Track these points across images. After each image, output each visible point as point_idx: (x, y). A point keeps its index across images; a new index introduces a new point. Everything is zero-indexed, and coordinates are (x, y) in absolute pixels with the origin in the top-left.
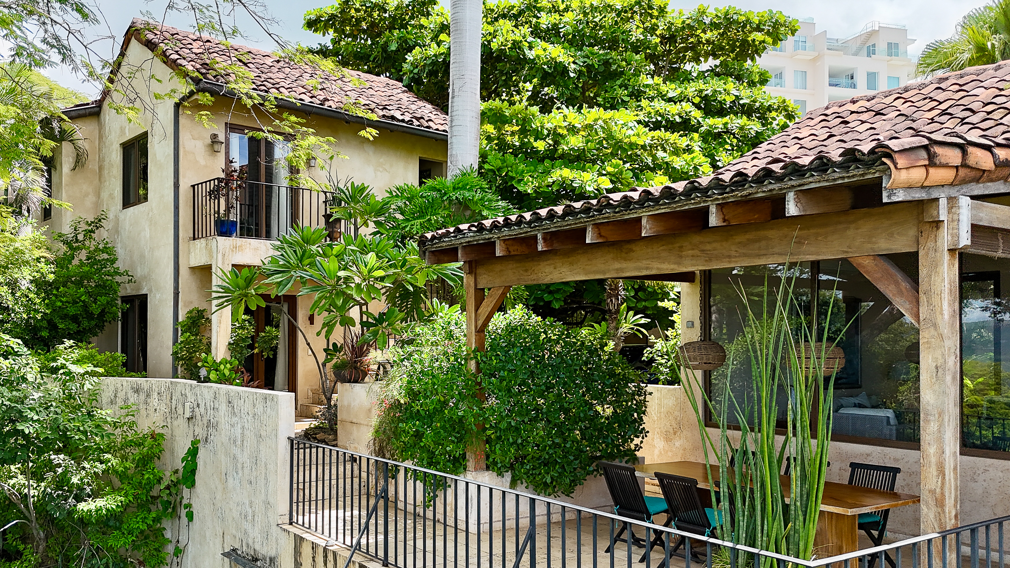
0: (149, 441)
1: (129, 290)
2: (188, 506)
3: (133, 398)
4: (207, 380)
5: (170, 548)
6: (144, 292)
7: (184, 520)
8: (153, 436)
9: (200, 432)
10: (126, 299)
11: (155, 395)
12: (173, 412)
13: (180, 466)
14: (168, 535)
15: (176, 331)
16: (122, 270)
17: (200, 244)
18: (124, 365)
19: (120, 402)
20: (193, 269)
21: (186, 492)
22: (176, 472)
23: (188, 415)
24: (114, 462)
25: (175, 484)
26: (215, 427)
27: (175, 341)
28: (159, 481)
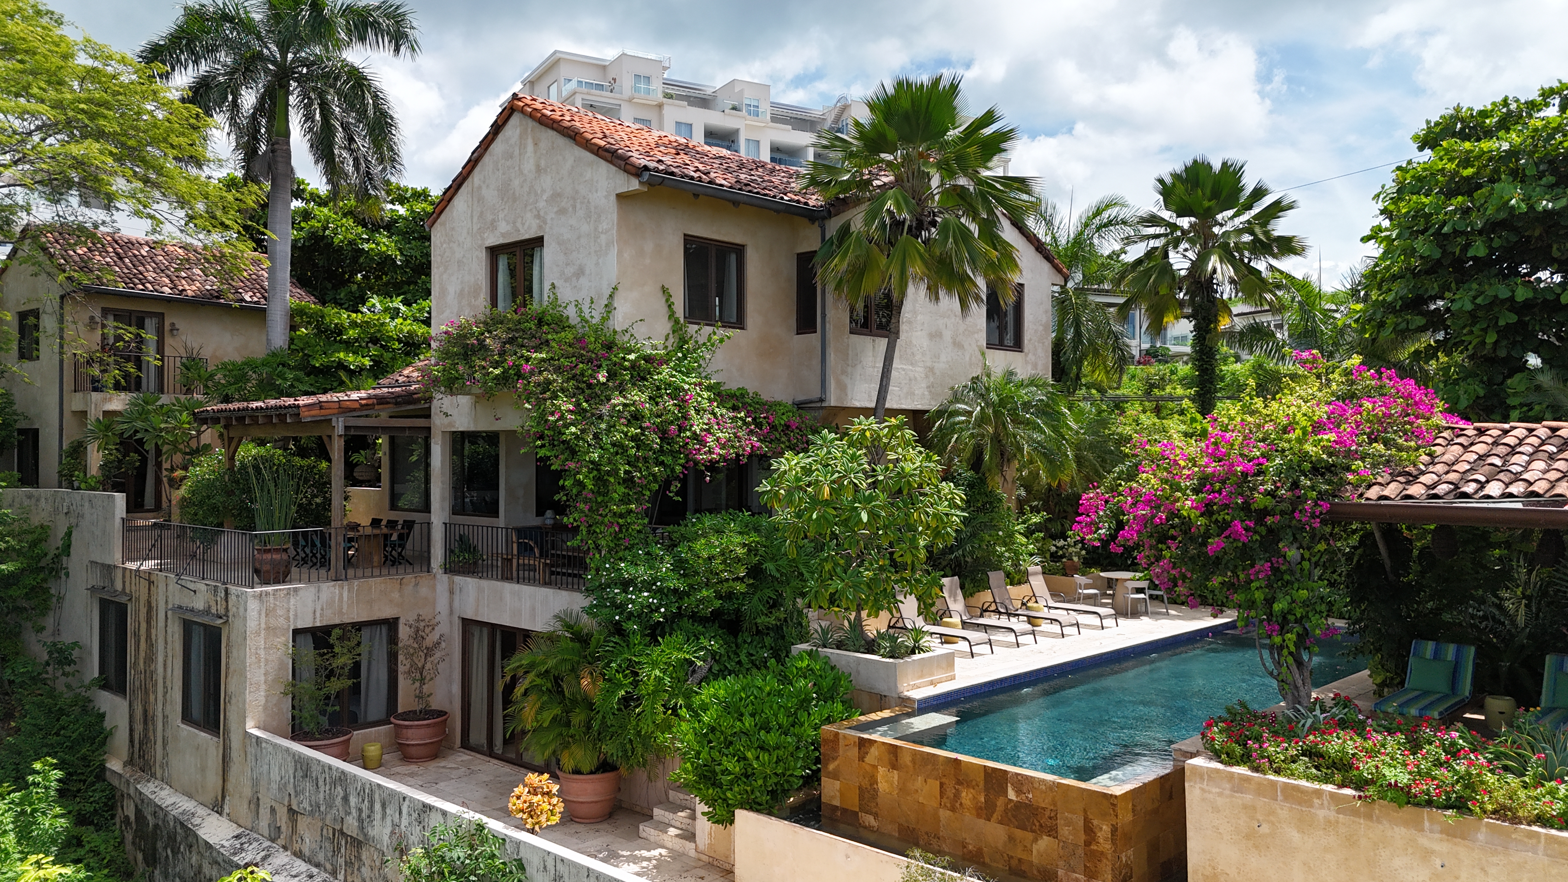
0: (39, 530)
1: (23, 425)
2: (67, 568)
3: (26, 502)
4: (79, 489)
5: (54, 600)
6: (36, 427)
7: (63, 577)
8: (42, 527)
9: (73, 521)
10: (21, 432)
11: (43, 500)
12: (56, 511)
13: (60, 543)
14: (53, 591)
15: (61, 456)
16: (19, 412)
17: (79, 395)
18: (19, 480)
19: (17, 505)
20: (74, 413)
21: (65, 559)
22: (58, 548)
23: (65, 511)
24: (13, 543)
25: (57, 556)
26: (83, 516)
27: (60, 463)
28: (46, 555)
